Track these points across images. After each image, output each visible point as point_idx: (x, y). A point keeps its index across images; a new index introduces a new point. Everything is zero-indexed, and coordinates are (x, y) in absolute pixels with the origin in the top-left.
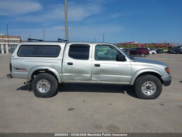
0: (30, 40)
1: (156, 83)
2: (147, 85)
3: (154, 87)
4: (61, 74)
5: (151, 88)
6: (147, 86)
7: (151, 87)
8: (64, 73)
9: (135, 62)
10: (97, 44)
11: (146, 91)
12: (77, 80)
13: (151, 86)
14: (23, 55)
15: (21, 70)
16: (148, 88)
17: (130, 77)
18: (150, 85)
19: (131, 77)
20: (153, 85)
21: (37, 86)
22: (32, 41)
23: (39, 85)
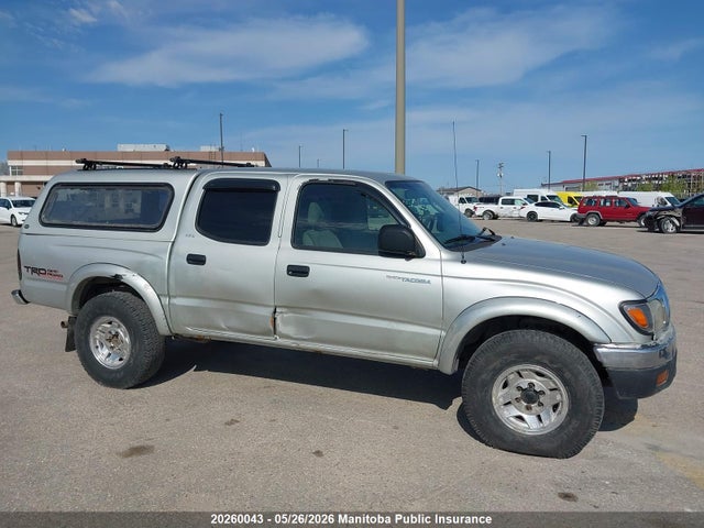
0: (89, 165)
1: (567, 375)
2: (524, 384)
3: (558, 397)
4: (166, 301)
5: (542, 399)
6: (525, 386)
7: (543, 393)
8: (175, 297)
9: (463, 262)
10: (307, 180)
11: (520, 414)
12: (224, 330)
13: (545, 388)
14: (54, 222)
15: (47, 277)
16: (530, 397)
17: (437, 332)
18: (539, 384)
19: (444, 333)
20: (553, 386)
21: (91, 340)
22: (95, 169)
23: (97, 337)
